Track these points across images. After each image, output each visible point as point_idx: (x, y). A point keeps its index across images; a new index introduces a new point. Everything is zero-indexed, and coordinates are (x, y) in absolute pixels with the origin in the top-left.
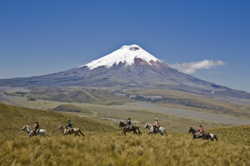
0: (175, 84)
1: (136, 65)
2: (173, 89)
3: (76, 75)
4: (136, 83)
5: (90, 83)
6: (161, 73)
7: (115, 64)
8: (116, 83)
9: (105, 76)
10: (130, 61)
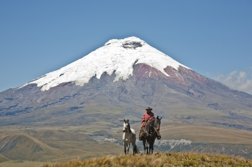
0: (218, 112)
1: (138, 79)
2: (215, 124)
3: (13, 103)
5: (44, 119)
6: (189, 93)
7: (94, 77)
8: (97, 115)
9: (74, 102)
10: (125, 70)
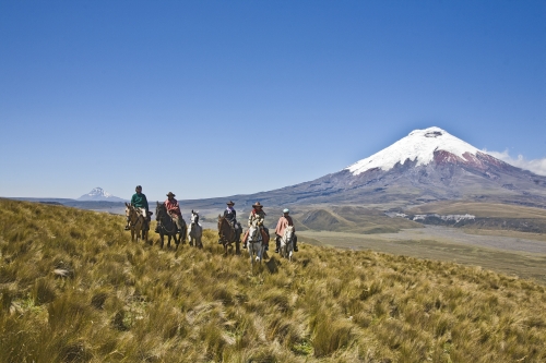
0: (512, 192)
1: (438, 164)
2: (506, 202)
3: (329, 185)
4: (435, 195)
5: (351, 198)
6: (485, 175)
7: (398, 164)
8: (397, 195)
9: (380, 184)
10: (426, 157)
